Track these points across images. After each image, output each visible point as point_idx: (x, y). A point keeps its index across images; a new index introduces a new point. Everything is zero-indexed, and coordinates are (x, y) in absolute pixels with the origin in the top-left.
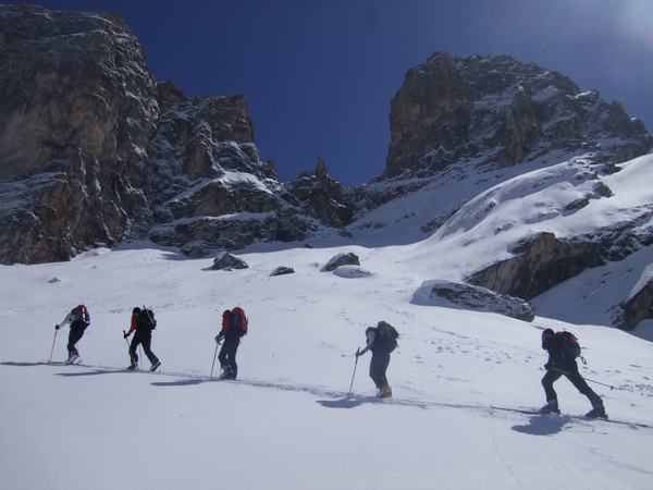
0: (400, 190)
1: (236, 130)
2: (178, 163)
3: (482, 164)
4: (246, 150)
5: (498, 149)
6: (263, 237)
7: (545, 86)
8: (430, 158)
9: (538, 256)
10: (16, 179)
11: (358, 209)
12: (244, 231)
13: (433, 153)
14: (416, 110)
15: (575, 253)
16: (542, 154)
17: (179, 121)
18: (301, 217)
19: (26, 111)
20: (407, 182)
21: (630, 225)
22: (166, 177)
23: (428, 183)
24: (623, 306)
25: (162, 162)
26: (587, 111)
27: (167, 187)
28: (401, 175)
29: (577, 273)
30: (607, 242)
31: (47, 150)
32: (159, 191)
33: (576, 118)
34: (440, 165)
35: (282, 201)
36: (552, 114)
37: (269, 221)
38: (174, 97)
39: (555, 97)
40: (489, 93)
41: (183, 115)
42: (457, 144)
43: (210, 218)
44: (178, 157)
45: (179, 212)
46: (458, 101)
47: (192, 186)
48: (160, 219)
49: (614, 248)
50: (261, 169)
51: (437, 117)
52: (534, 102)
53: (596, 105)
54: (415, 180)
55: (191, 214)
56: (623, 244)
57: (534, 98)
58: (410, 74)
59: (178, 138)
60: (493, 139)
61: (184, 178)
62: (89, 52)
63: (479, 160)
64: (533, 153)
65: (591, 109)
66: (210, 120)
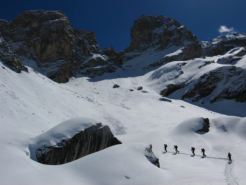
0: (134, 56)
1: (93, 41)
2: (82, 52)
3: (156, 50)
4: (97, 47)
5: (160, 45)
6: (106, 72)
7: (172, 25)
8: (142, 47)
9: (171, 87)
10: (53, 62)
11: (124, 61)
12: (102, 71)
13: (142, 45)
14: (138, 32)
15: (176, 87)
16: (171, 46)
17: (80, 40)
18: (113, 66)
19: (51, 44)
20: (136, 53)
21: (185, 82)
22: (80, 57)
23: (142, 54)
24: (182, 96)
25: (78, 53)
26: (182, 33)
27: (81, 59)
28: (134, 51)
29: (176, 90)
30: (181, 85)
31: (58, 54)
32: (80, 61)
33: (179, 37)
34: (145, 49)
35: (108, 62)
36: (173, 35)
37: (107, 68)
38: (77, 33)
39: (174, 29)
40: (157, 28)
41: (80, 38)
42: (149, 43)
43: (94, 68)
44: (81, 51)
45: (86, 66)
46: (149, 31)
47: (86, 59)
48: (82, 68)
49: (182, 86)
50: (101, 53)
51: (144, 35)
52: (169, 31)
53: (185, 31)
54: (138, 53)
55: (89, 67)
56: (183, 86)
57: (169, 29)
58: (136, 21)
59: (80, 45)
60: (158, 43)
61: (84, 56)
62: (61, 26)
63: (155, 49)
64: (168, 46)
65: (183, 32)
66: (87, 39)
